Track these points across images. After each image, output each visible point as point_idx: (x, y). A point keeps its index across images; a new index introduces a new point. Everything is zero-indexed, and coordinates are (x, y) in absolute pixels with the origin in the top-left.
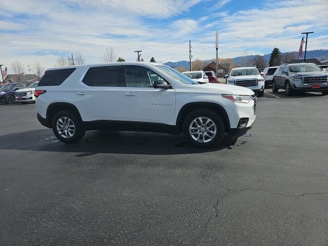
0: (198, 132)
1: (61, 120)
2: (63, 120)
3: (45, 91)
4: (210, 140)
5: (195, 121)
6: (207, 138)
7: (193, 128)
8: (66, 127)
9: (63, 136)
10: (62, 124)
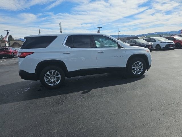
0: (135, 69)
1: (48, 73)
2: (51, 73)
3: (33, 53)
4: (140, 72)
5: (134, 64)
6: (139, 72)
7: (134, 68)
8: (53, 77)
9: (49, 84)
10: (49, 76)
